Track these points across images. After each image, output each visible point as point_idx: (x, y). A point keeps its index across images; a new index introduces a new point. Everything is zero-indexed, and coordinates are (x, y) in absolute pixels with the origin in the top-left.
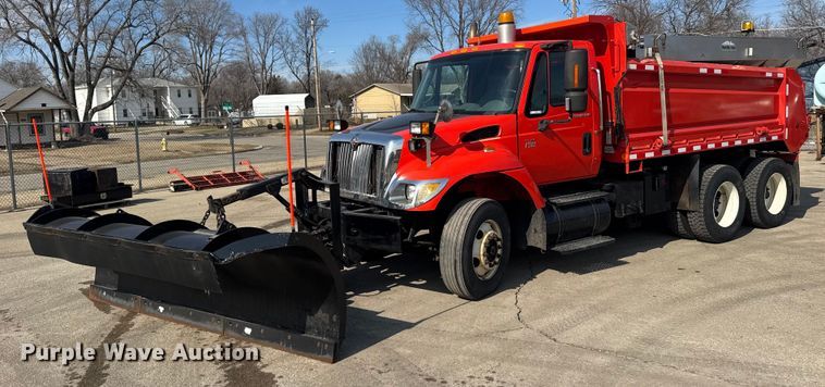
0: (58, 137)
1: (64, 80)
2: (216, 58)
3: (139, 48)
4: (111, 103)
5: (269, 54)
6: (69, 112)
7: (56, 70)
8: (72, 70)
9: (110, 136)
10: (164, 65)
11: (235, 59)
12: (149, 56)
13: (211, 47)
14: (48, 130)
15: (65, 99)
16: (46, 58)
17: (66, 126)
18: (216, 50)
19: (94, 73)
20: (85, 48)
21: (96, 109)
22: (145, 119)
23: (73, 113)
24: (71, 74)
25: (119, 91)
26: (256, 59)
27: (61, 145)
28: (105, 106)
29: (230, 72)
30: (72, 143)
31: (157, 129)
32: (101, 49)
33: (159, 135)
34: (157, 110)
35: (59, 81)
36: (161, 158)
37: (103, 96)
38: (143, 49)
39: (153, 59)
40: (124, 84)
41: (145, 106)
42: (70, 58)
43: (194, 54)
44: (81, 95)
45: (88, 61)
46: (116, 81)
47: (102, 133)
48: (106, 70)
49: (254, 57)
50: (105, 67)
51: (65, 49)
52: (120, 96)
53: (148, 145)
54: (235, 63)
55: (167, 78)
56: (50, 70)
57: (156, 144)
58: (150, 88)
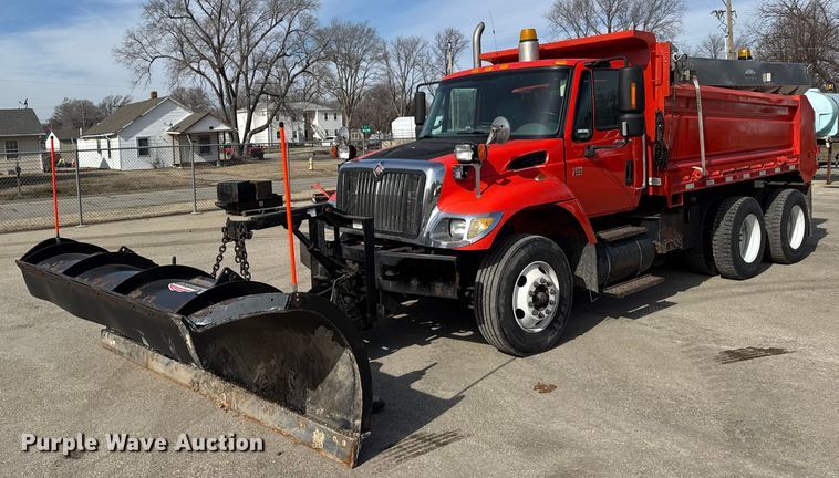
0: (222, 156)
1: (227, 105)
2: (360, 82)
3: (291, 76)
4: (266, 126)
5: (410, 77)
6: (231, 133)
7: (221, 95)
8: (235, 96)
9: (265, 156)
10: (313, 89)
11: (378, 82)
12: (301, 81)
13: (356, 71)
14: (214, 151)
15: (228, 122)
16: (213, 86)
17: (229, 146)
18: (361, 74)
19: (253, 99)
20: (246, 76)
21: (255, 132)
22: (297, 140)
23: (234, 134)
24: (234, 99)
25: (274, 114)
26: (398, 82)
27: (224, 163)
28: (261, 129)
29: (374, 95)
30: (234, 162)
31: (306, 150)
32: (260, 75)
33: (307, 155)
34: (306, 132)
35: (224, 106)
36: (307, 176)
37: (260, 120)
38: (295, 76)
39: (303, 85)
40: (278, 109)
41: (296, 128)
42: (233, 86)
43: (341, 79)
44: (242, 118)
45: (248, 88)
46: (272, 106)
47: (258, 153)
48: (263, 96)
49: (395, 80)
50: (262, 92)
51: (229, 78)
52: (274, 120)
53: (298, 164)
54: (378, 86)
55: (316, 102)
56: (216, 97)
57: (304, 163)
58: (300, 111)
